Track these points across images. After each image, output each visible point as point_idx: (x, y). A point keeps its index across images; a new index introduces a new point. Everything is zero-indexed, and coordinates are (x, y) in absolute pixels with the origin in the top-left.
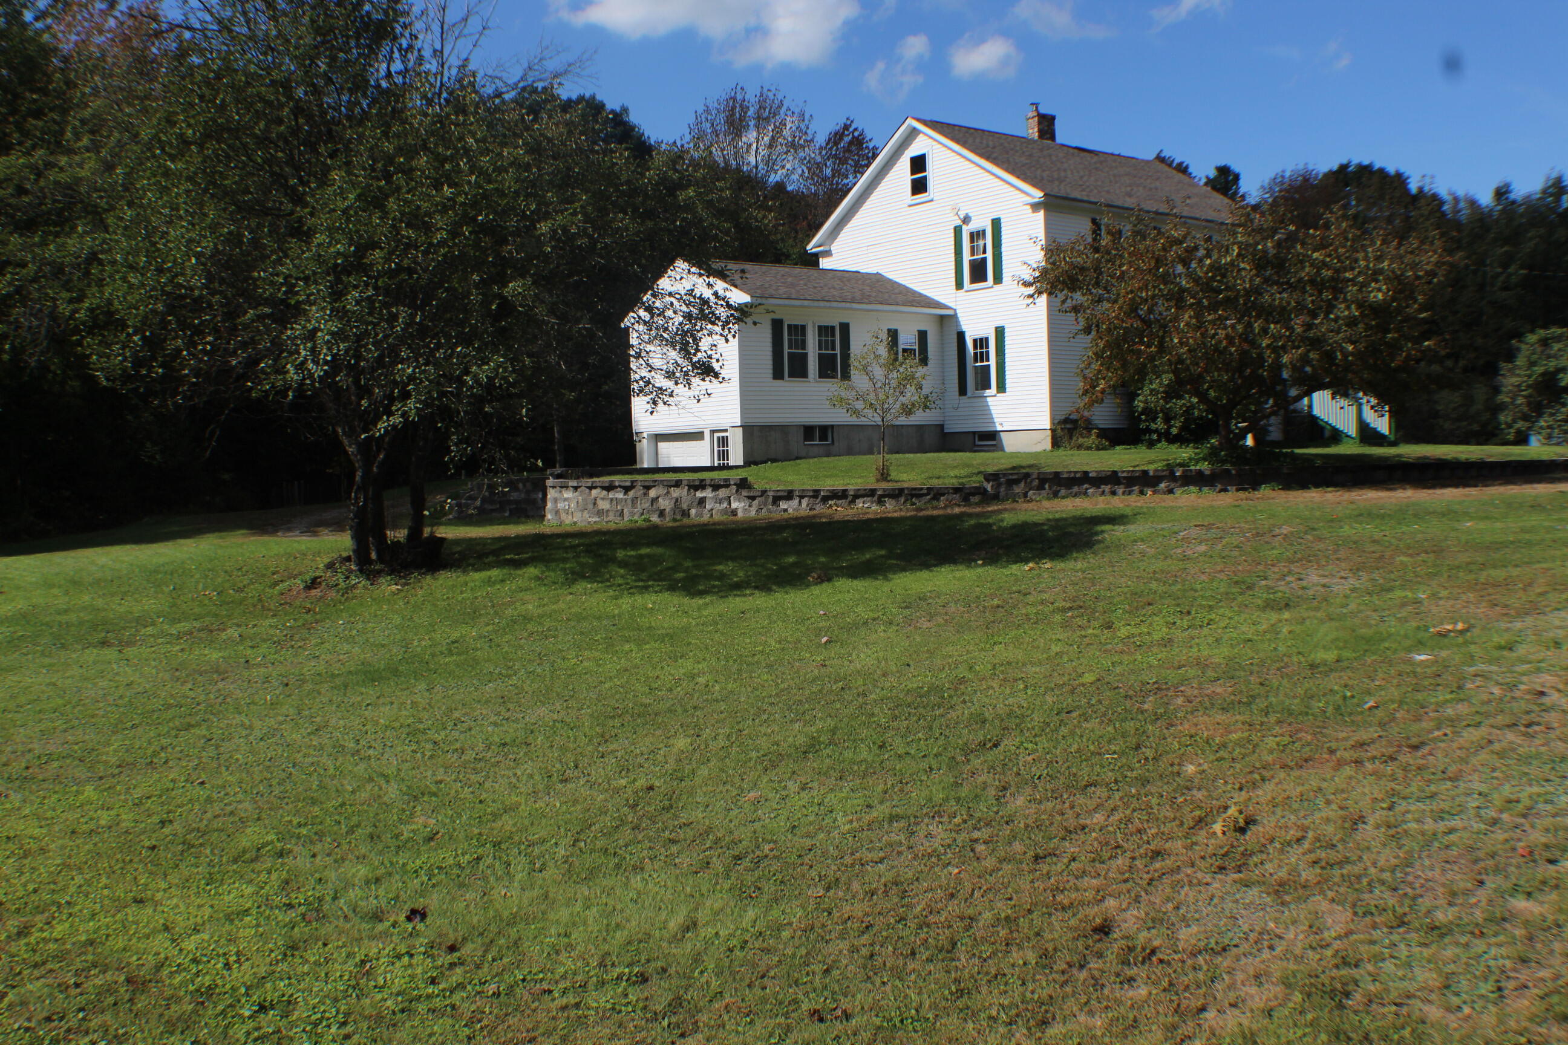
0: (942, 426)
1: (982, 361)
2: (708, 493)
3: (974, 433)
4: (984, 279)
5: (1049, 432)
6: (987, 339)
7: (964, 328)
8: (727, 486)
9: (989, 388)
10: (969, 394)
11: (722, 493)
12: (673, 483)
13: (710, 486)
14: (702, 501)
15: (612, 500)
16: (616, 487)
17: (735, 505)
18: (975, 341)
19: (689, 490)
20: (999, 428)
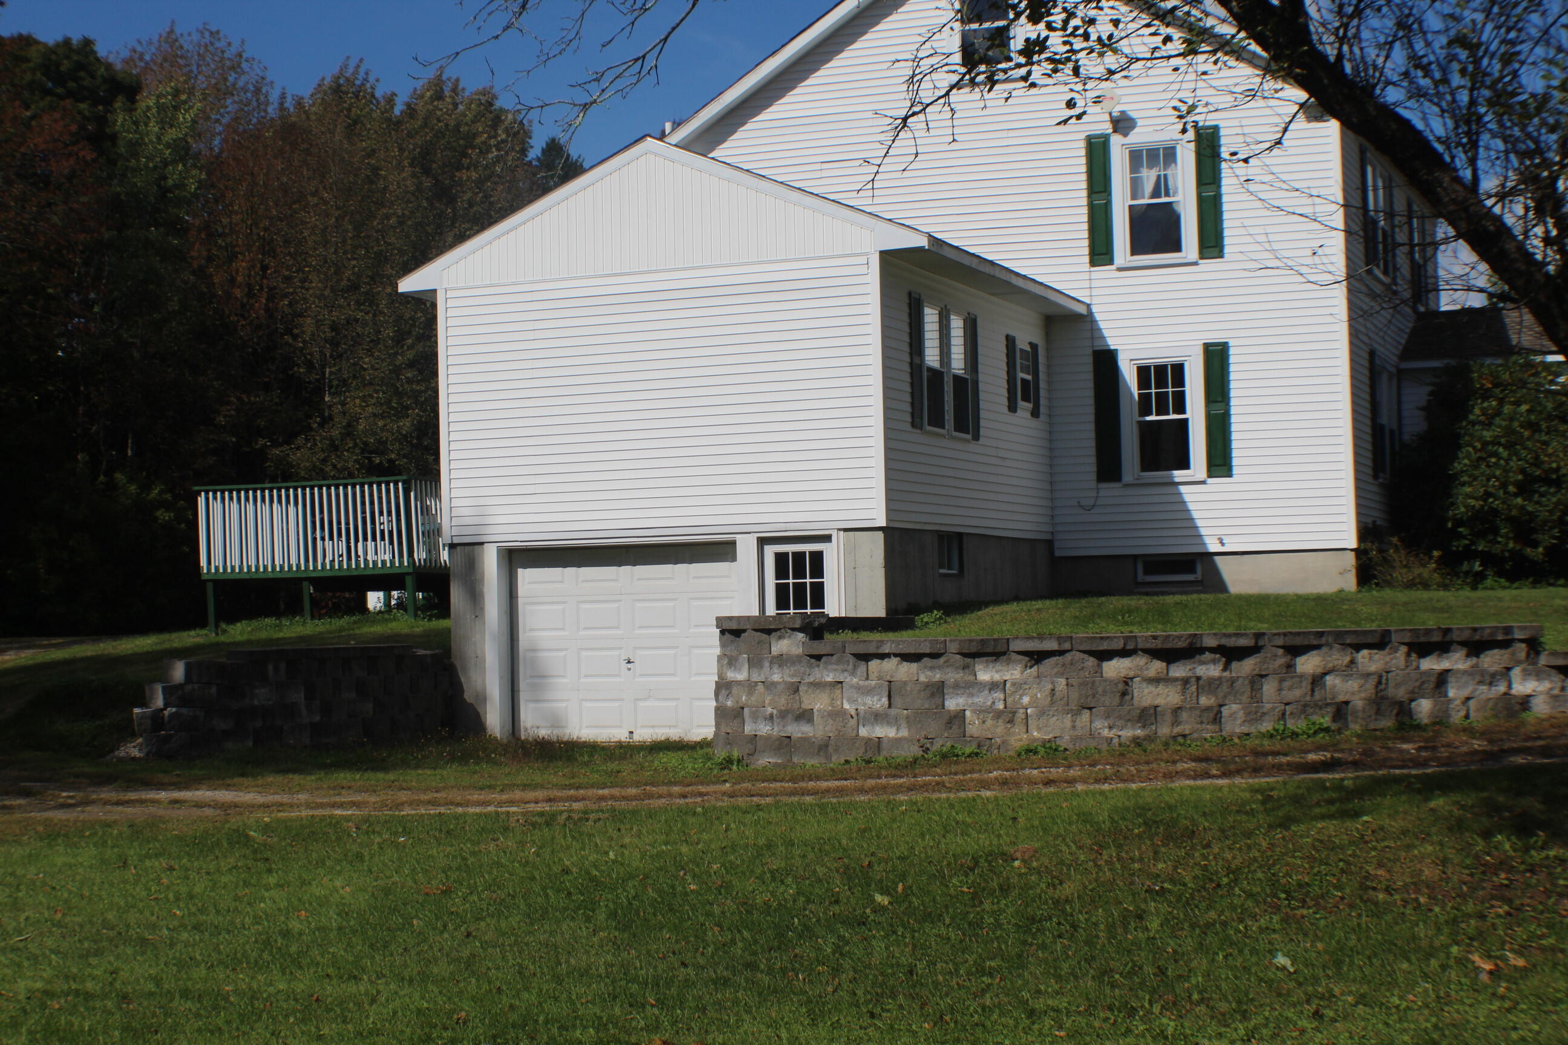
0: (1050, 543)
1: (1162, 410)
2: (1456, 661)
3: (1135, 557)
4: (1174, 244)
5: (1352, 556)
6: (1178, 370)
7: (1113, 343)
8: (1506, 644)
9: (1185, 464)
10: (1127, 478)
11: (1491, 660)
12: (1375, 639)
13: (1463, 644)
14: (1442, 679)
15: (1185, 681)
16: (1202, 650)
17: (1522, 686)
18: (1143, 372)
19: (1408, 655)
20: (1213, 547)
